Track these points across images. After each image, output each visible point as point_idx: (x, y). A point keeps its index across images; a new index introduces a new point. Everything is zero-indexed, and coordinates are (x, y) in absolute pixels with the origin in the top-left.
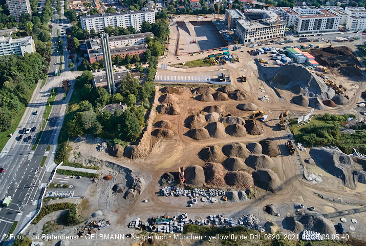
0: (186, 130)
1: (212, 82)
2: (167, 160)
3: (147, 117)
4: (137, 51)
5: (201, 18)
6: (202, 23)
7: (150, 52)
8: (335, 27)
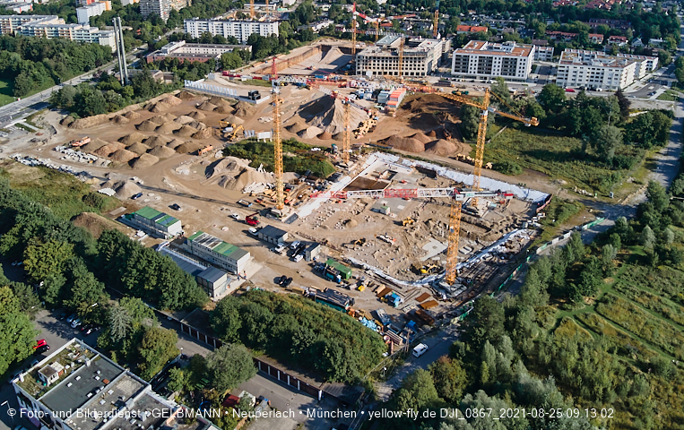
1: (239, 98)
8: (521, 74)
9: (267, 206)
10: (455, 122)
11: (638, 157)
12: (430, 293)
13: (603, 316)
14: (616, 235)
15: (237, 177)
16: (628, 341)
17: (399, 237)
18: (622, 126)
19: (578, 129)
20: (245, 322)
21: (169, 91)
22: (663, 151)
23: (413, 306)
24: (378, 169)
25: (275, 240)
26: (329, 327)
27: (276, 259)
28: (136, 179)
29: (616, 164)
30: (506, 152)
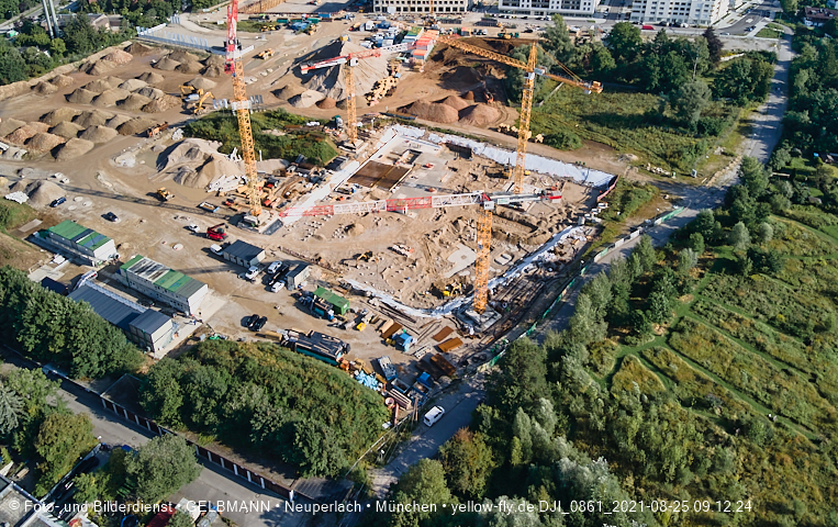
1: (212, 50)
8: (587, 7)
9: (240, 210)
10: (500, 77)
11: (730, 119)
12: (452, 326)
13: (677, 351)
14: (698, 235)
15: (199, 169)
16: (710, 387)
17: (418, 246)
18: (712, 75)
19: (655, 82)
20: (187, 395)
21: (116, 43)
22: (761, 108)
23: (428, 347)
24: (396, 148)
25: (245, 262)
26: (309, 394)
27: (247, 290)
28: (59, 176)
29: (701, 129)
30: (560, 117)
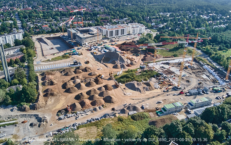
0: (65, 90)
1: (71, 66)
2: (58, 105)
3: (37, 89)
4: (17, 56)
5: (52, 35)
6: (54, 38)
7: (26, 56)
8: (125, 33)
15: (150, 86)
25: (197, 92)
